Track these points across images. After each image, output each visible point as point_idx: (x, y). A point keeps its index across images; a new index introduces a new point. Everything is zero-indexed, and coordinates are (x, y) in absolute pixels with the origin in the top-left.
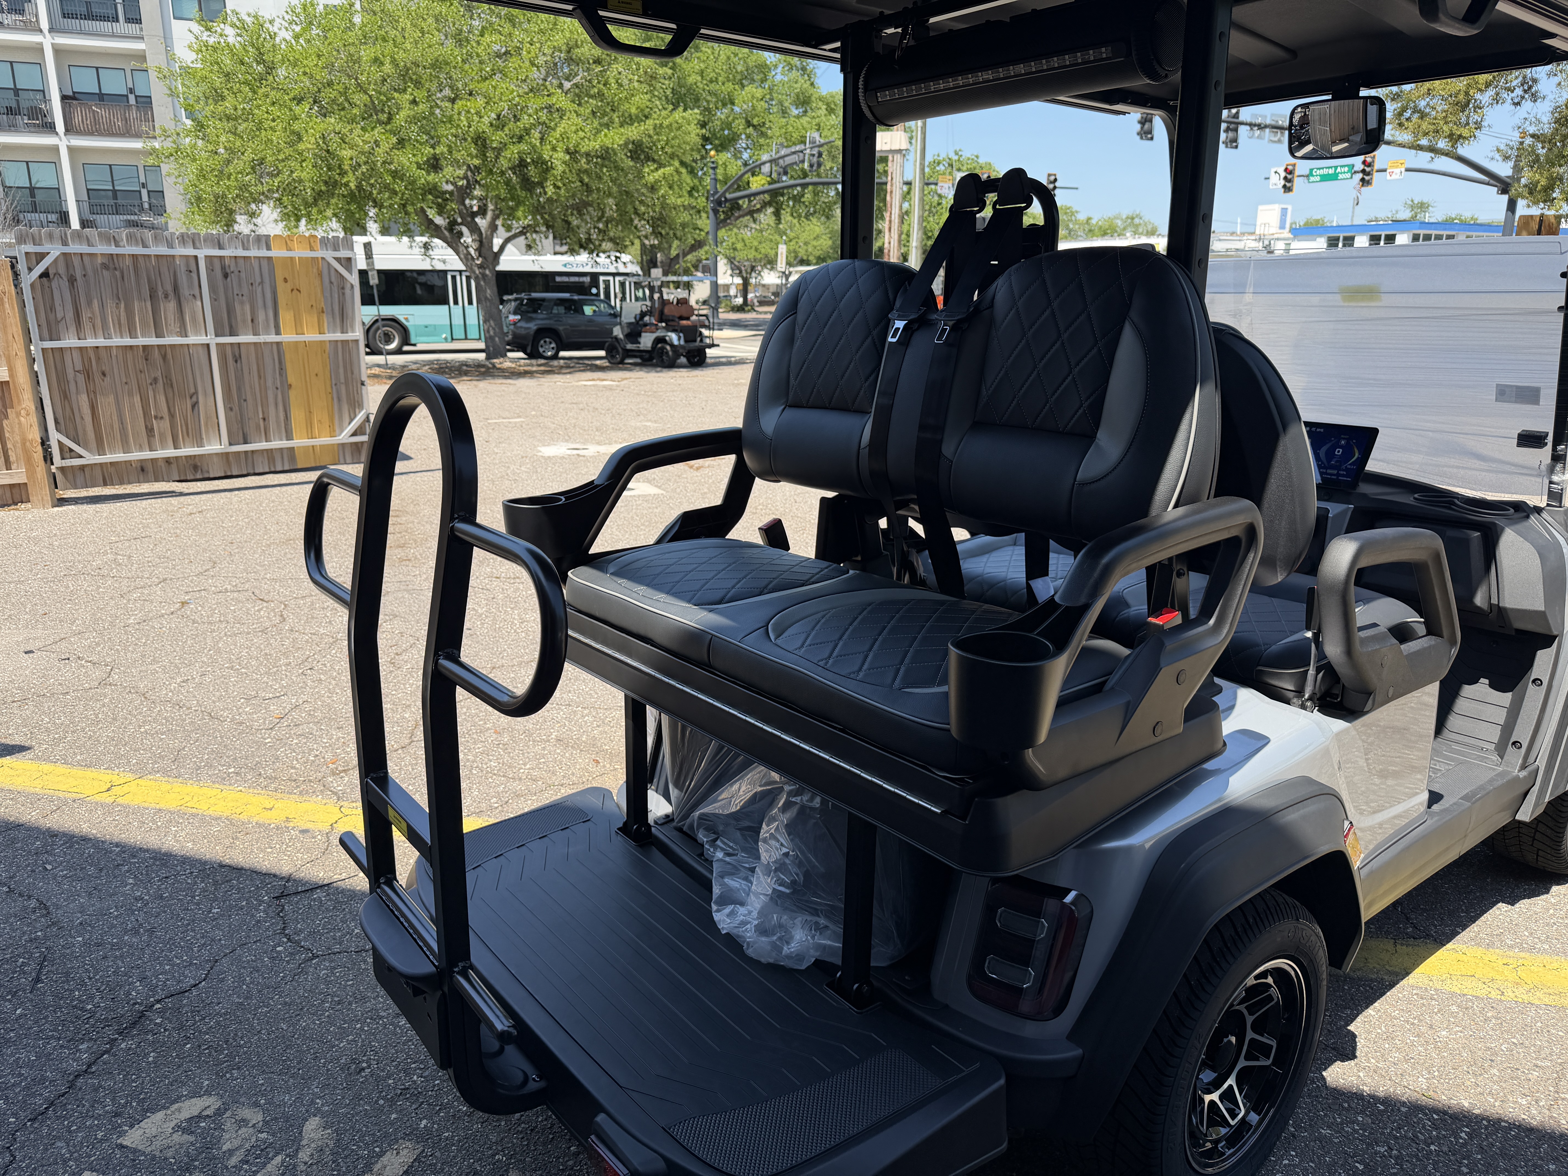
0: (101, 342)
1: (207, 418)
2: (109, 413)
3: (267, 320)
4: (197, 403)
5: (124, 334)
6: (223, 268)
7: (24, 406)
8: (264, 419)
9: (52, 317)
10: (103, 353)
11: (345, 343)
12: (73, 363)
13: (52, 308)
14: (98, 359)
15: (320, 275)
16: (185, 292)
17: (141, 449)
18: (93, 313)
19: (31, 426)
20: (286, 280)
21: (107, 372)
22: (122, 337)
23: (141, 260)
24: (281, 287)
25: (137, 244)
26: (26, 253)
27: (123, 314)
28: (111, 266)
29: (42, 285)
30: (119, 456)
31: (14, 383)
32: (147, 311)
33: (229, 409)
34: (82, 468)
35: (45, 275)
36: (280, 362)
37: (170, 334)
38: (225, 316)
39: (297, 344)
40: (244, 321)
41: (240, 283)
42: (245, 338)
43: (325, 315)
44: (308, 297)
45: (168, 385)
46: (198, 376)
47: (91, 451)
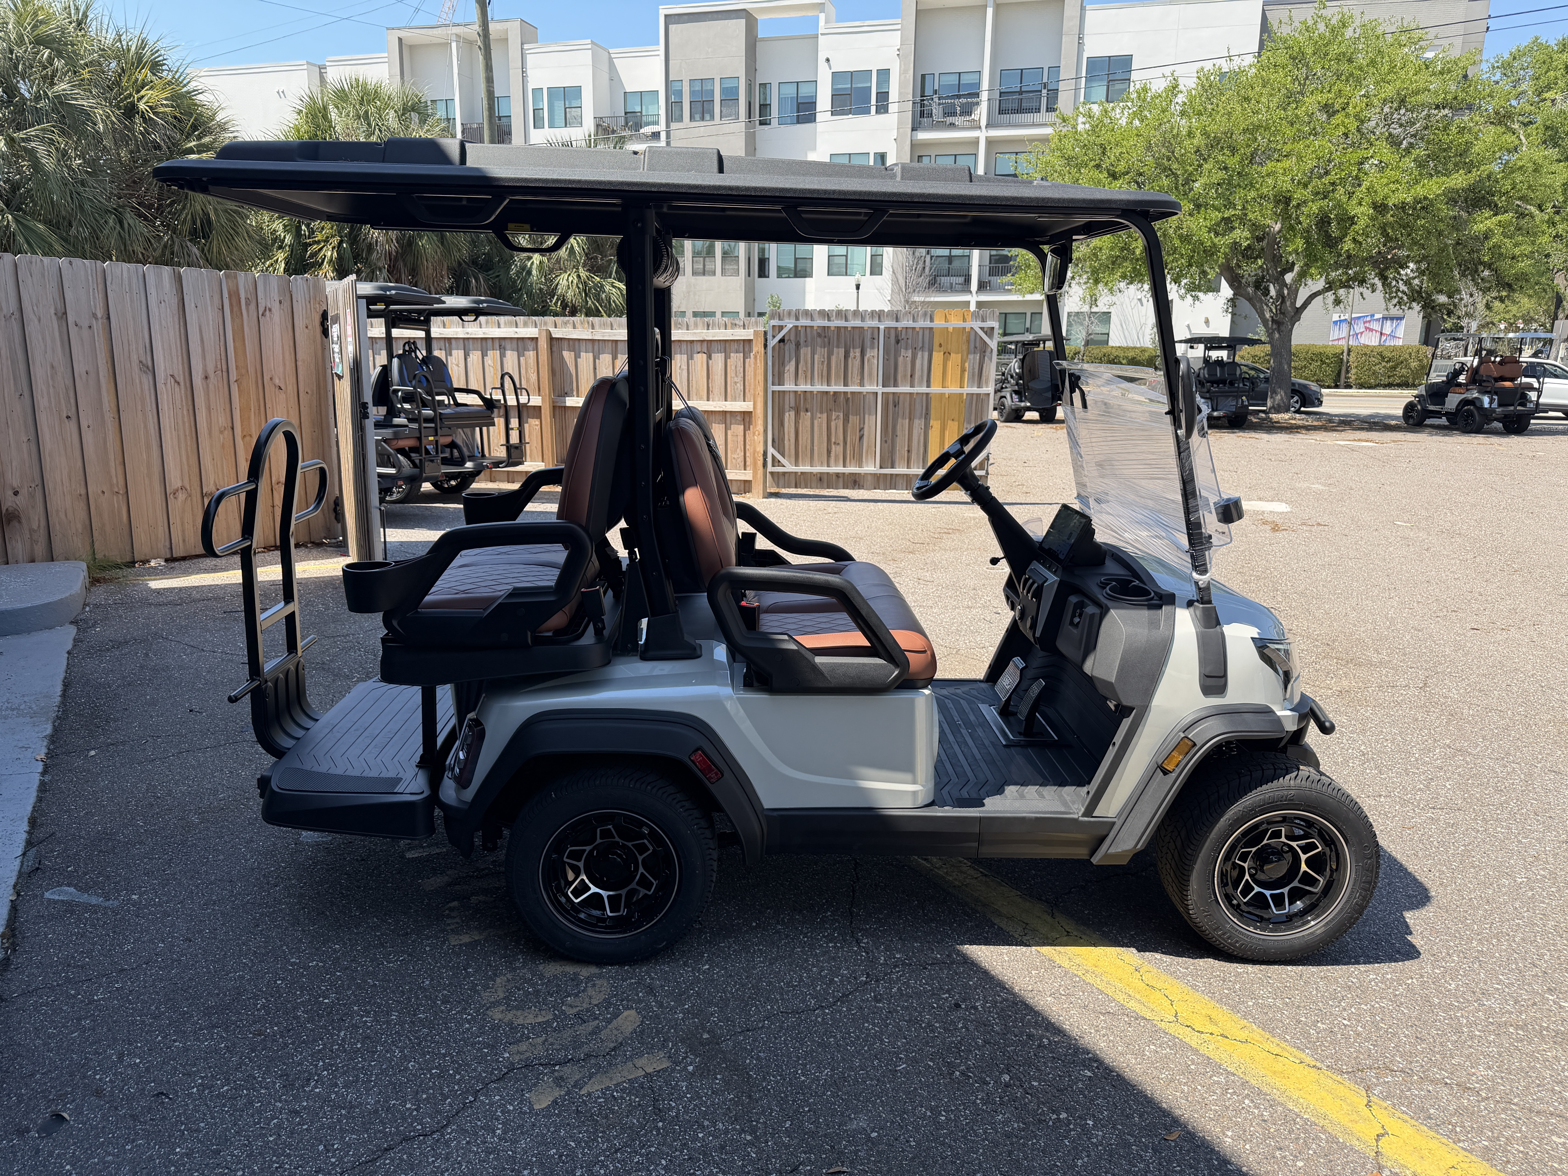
0: (808, 388)
1: (869, 447)
3: (922, 376)
4: (865, 435)
5: (823, 382)
6: (897, 336)
7: (758, 430)
8: (909, 451)
9: (781, 369)
10: (808, 396)
11: (978, 395)
12: (790, 401)
13: (783, 364)
14: (805, 399)
15: (968, 341)
16: (869, 353)
17: (822, 465)
18: (807, 367)
19: (760, 442)
20: (940, 345)
21: (809, 410)
22: (822, 385)
23: (842, 330)
24: (937, 351)
25: (841, 319)
26: (773, 326)
27: (825, 368)
28: (823, 334)
29: (780, 347)
30: (807, 469)
31: (755, 413)
32: (841, 366)
33: (884, 441)
34: (784, 474)
35: (782, 341)
36: (927, 409)
37: (853, 384)
38: (893, 372)
39: (942, 395)
40: (905, 376)
41: (906, 349)
42: (904, 389)
43: (966, 373)
44: (955, 359)
45: (846, 420)
46: (867, 416)
47: (791, 463)
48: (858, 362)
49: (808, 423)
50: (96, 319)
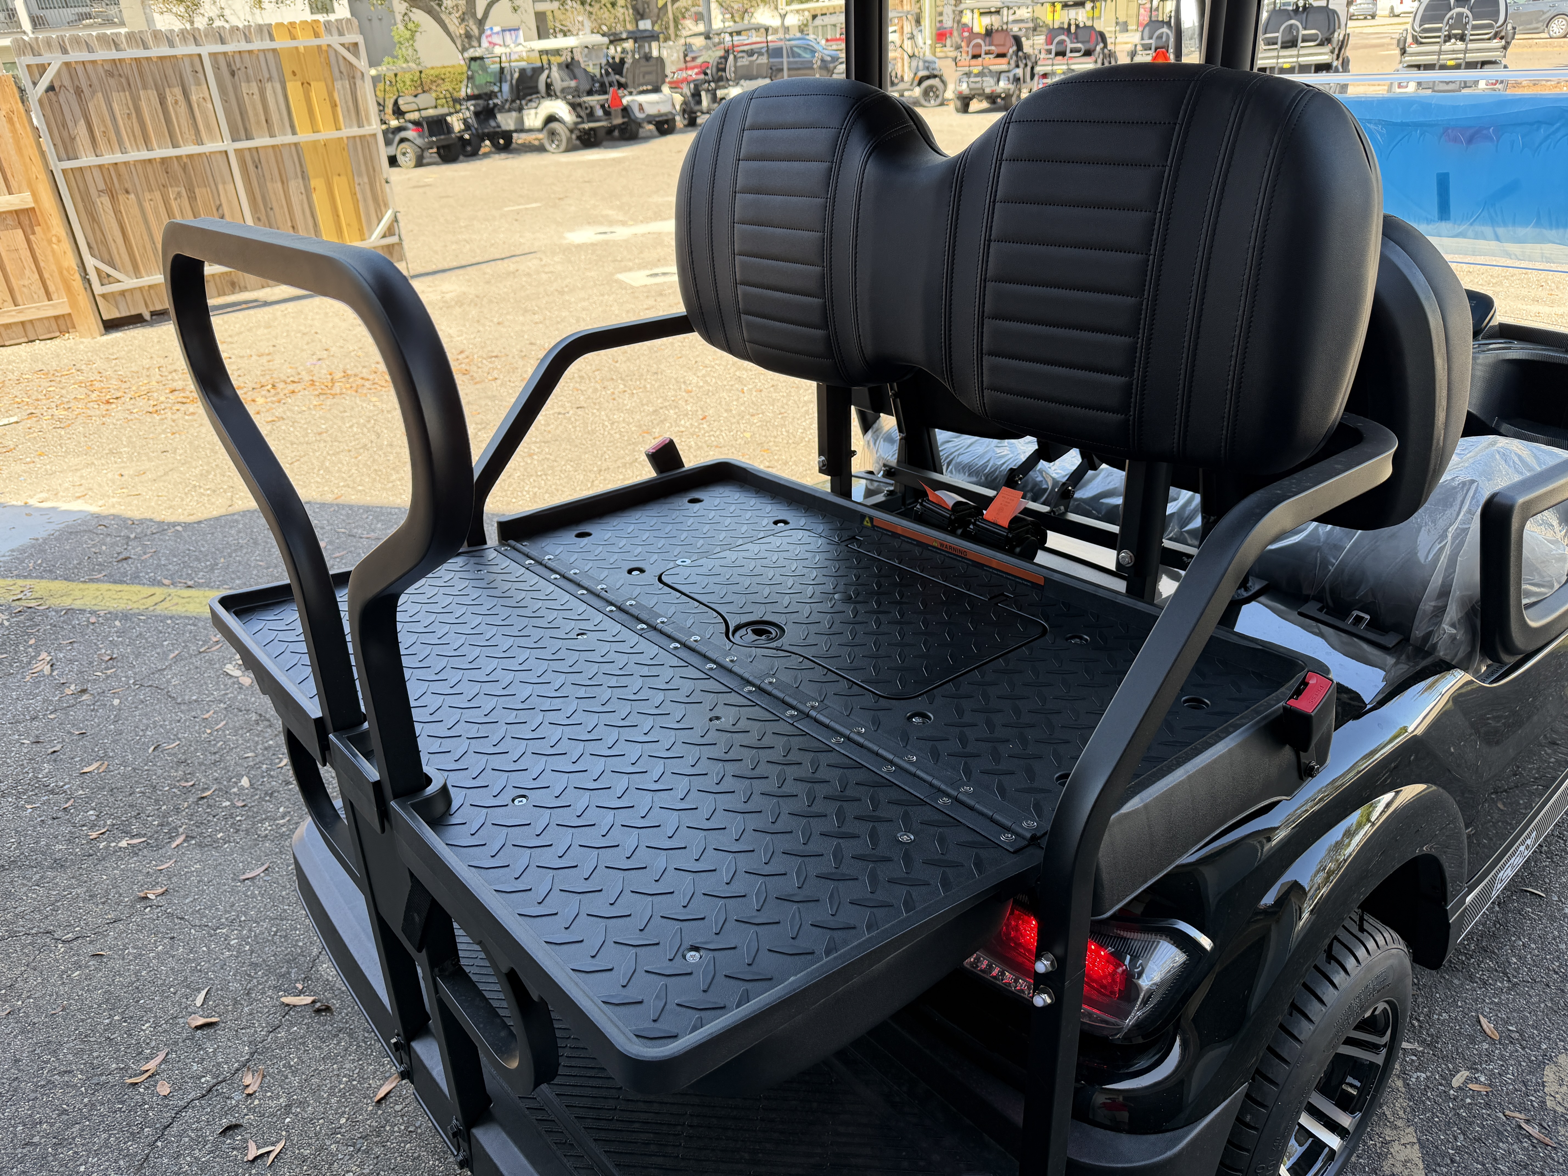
0: (118, 157)
2: (139, 233)
3: (282, 119)
5: (140, 146)
6: (229, 65)
7: (54, 232)
9: (65, 134)
10: (123, 170)
13: (64, 125)
14: (119, 176)
15: (329, 64)
16: (194, 95)
18: (106, 127)
19: (65, 253)
20: (294, 73)
21: (130, 190)
22: (139, 150)
23: (144, 63)
24: (290, 81)
25: (138, 46)
28: (116, 72)
30: (156, 278)
31: (40, 209)
32: (159, 120)
35: (51, 88)
36: (301, 165)
38: (239, 118)
39: (315, 143)
40: (258, 123)
41: (248, 81)
42: (261, 141)
43: (339, 109)
44: (318, 90)
45: (192, 198)
46: (220, 187)
47: (128, 276)
48: (183, 108)
49: (136, 210)
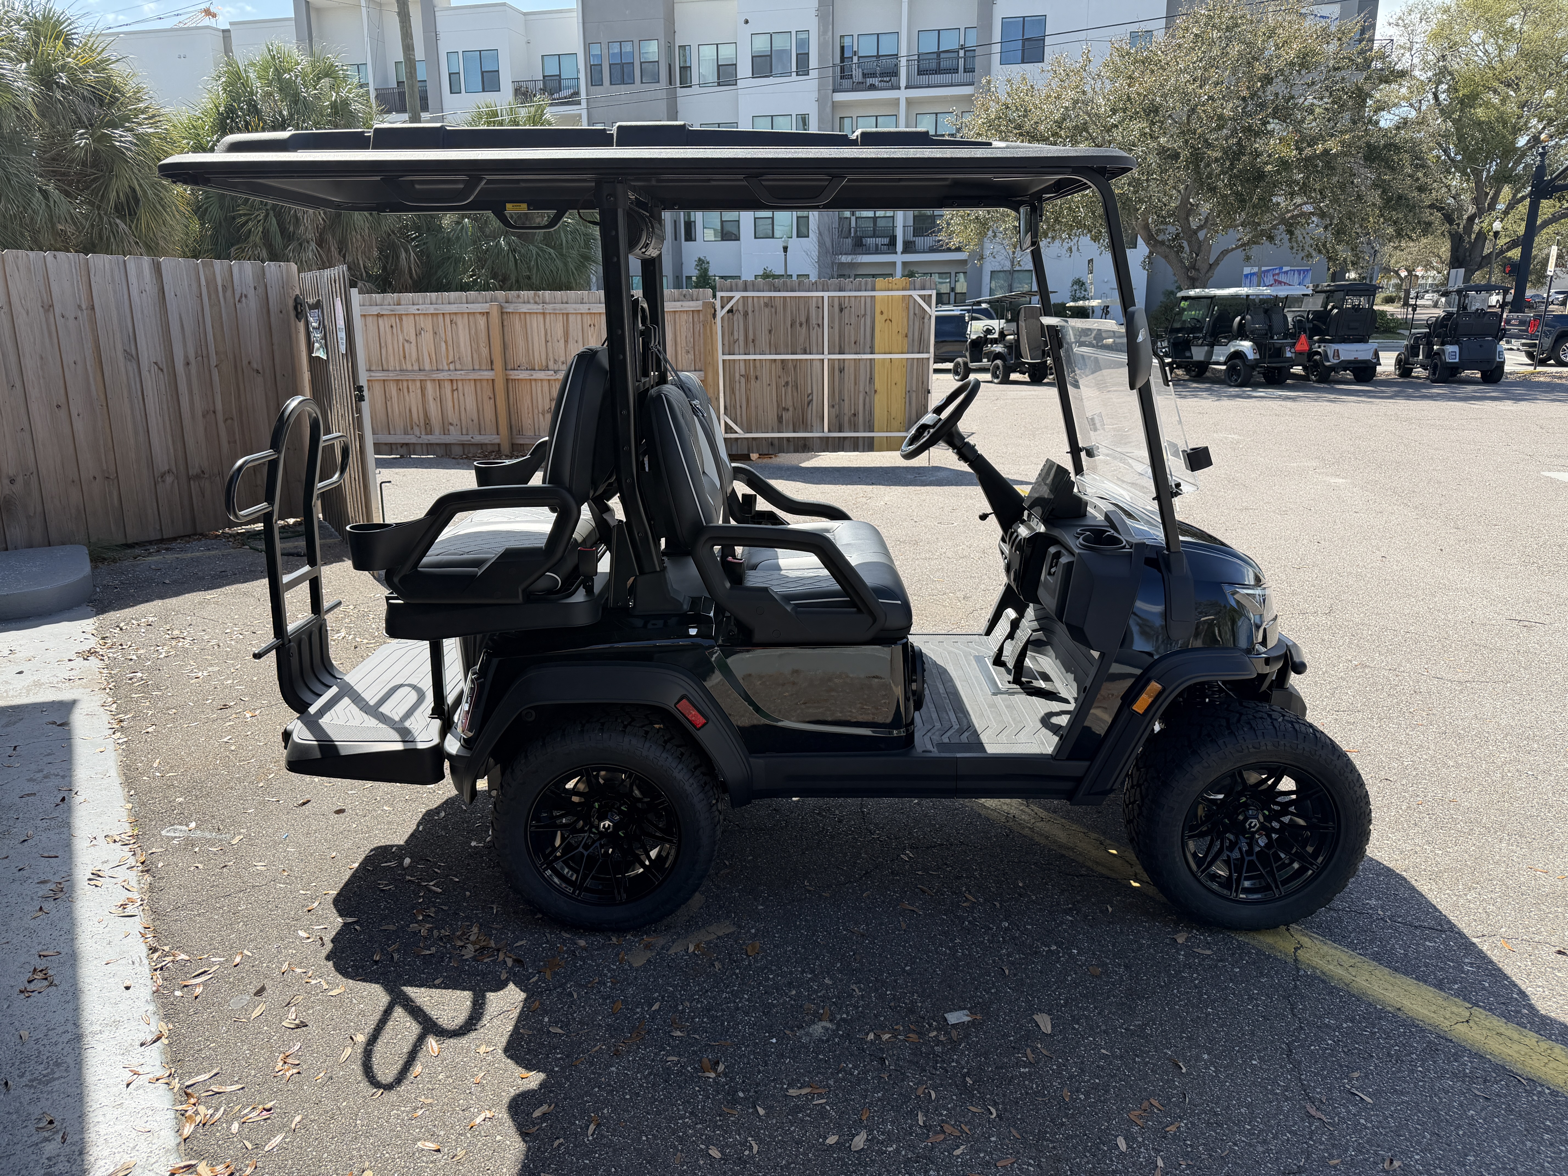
0: (757, 356)
1: (816, 411)
3: (866, 343)
4: (812, 400)
6: (840, 305)
8: (854, 414)
9: (731, 339)
11: (919, 359)
12: (739, 369)
13: (732, 332)
14: (755, 367)
15: (908, 308)
16: (813, 321)
17: (772, 430)
18: (755, 336)
20: (882, 313)
21: (759, 377)
22: (771, 354)
23: (788, 300)
24: (879, 318)
26: (721, 298)
27: (773, 339)
28: (770, 304)
29: (727, 318)
30: (758, 434)
32: (788, 340)
33: (831, 406)
34: (736, 440)
35: (730, 311)
36: (872, 374)
37: (799, 351)
38: (838, 340)
39: (884, 360)
40: (850, 344)
41: (850, 317)
42: (848, 356)
43: (907, 339)
44: (896, 325)
45: (794, 387)
46: (814, 382)
47: (743, 430)
48: (804, 330)
49: (758, 390)
50: (82, 310)
